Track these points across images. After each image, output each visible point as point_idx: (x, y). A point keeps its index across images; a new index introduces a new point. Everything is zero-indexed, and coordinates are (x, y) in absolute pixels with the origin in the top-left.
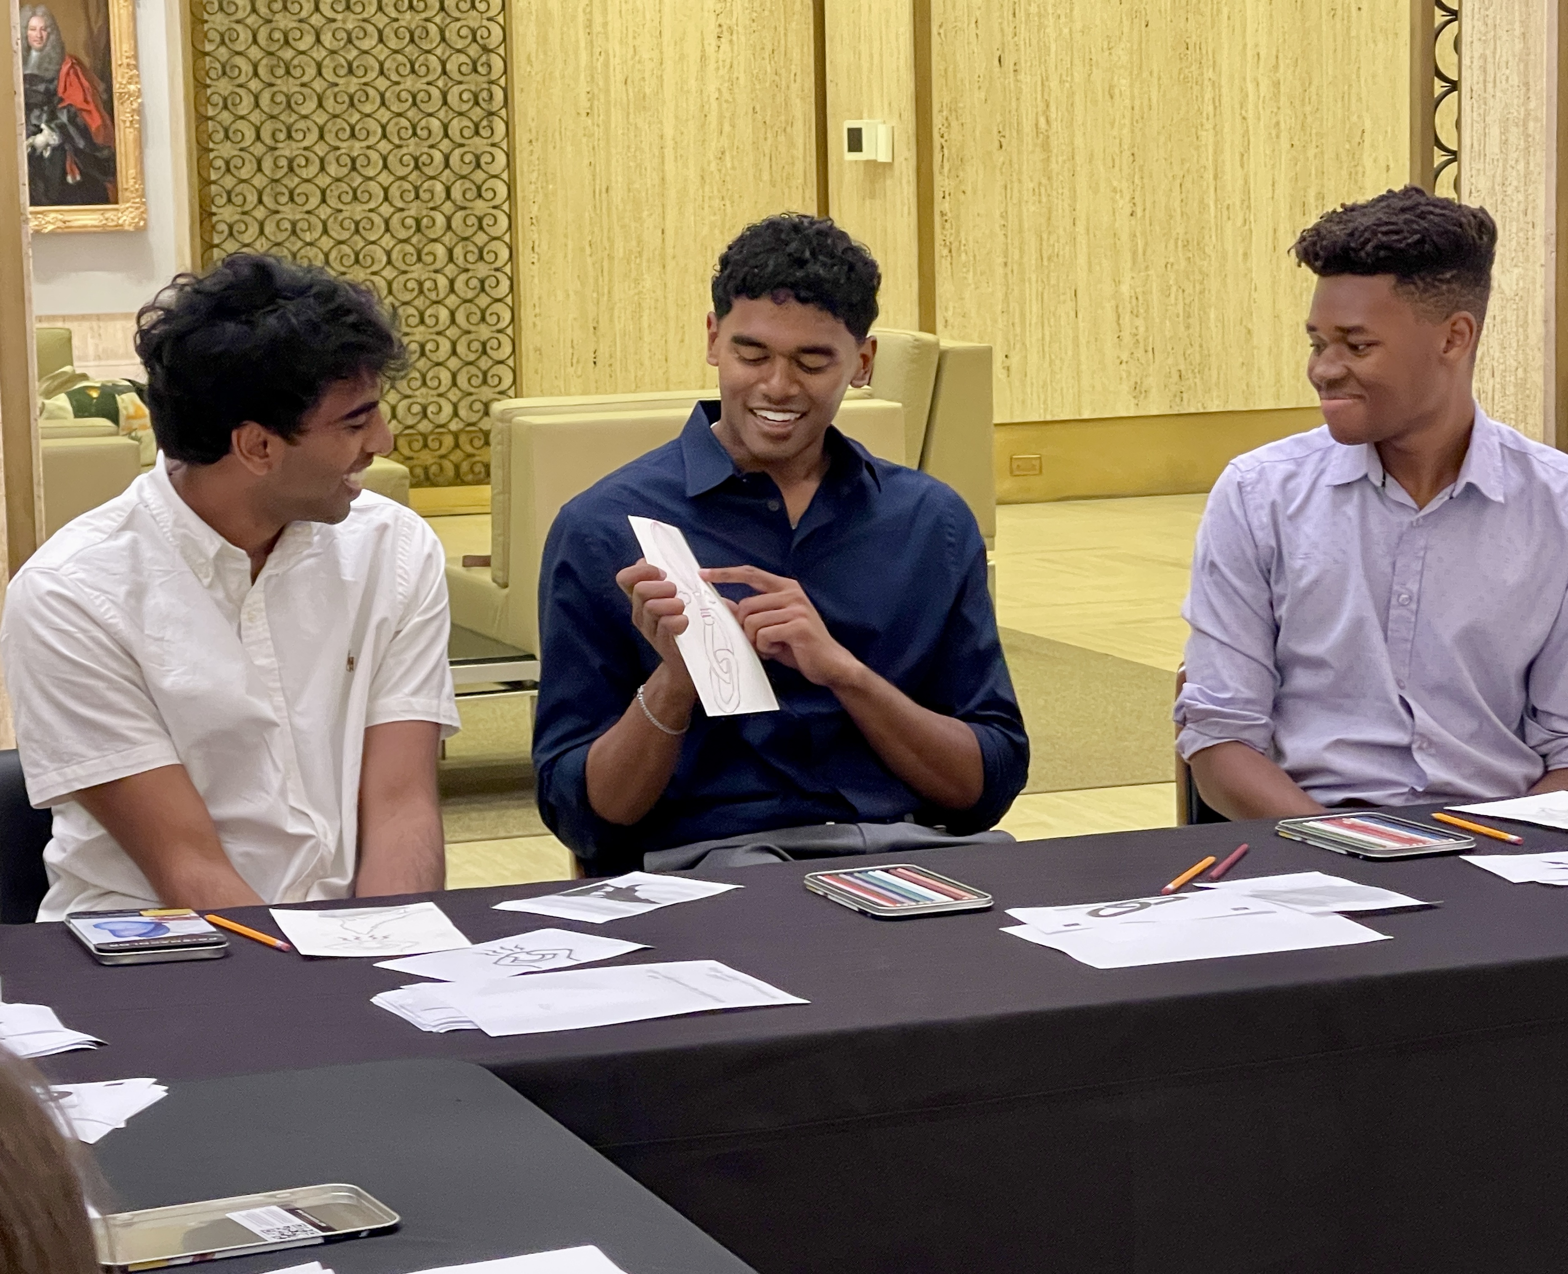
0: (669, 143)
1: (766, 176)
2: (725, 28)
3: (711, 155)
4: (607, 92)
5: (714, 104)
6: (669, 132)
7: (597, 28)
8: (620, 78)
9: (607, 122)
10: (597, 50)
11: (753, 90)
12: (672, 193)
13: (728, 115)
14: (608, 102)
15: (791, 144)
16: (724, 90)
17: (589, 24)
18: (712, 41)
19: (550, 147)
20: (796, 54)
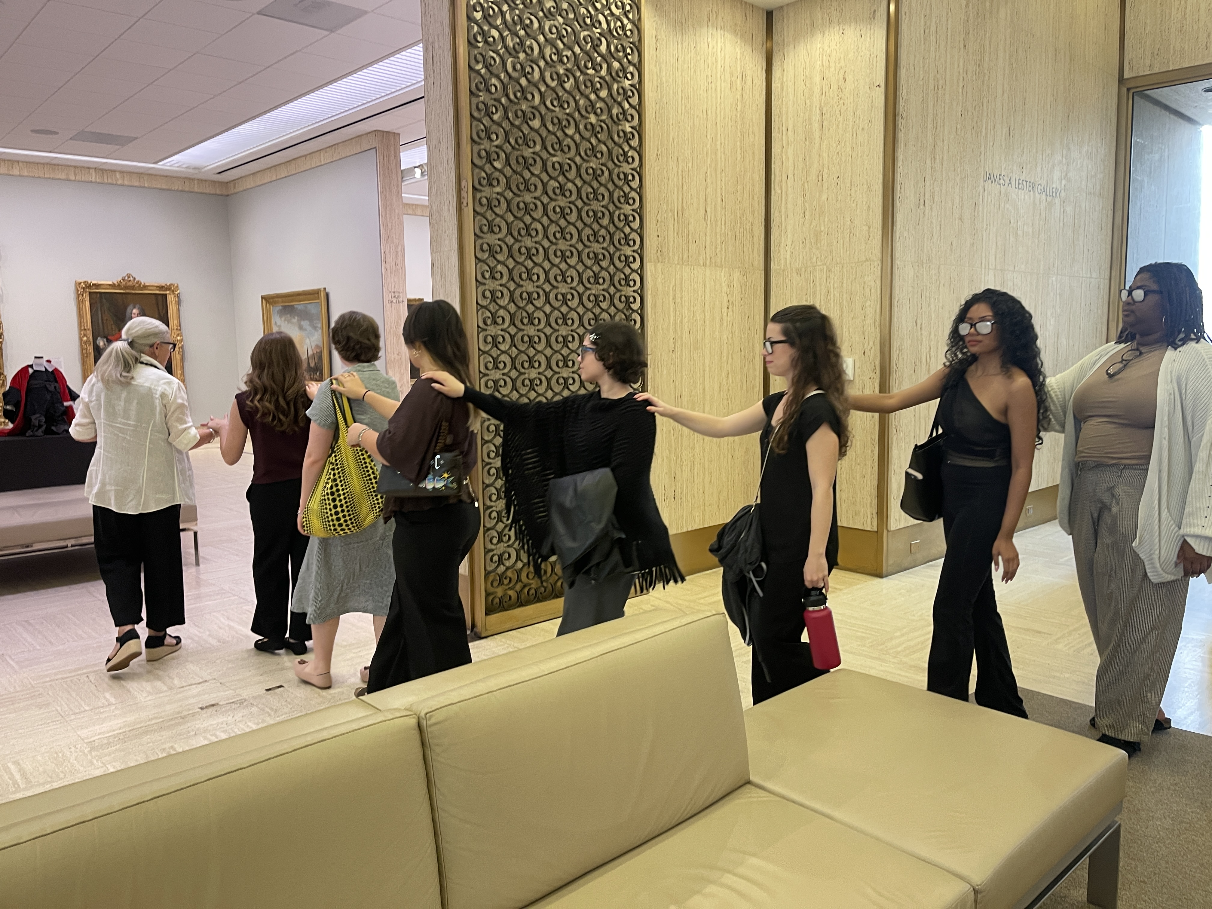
0: (707, 369)
1: (745, 387)
2: (730, 302)
3: (724, 375)
4: (682, 338)
5: (726, 346)
6: (707, 362)
7: (678, 300)
8: (687, 331)
9: (681, 355)
10: (678, 313)
11: (741, 338)
12: (708, 397)
13: (731, 352)
14: (682, 344)
15: (755, 369)
16: (730, 338)
17: (674, 298)
18: (725, 310)
19: (656, 371)
20: (757, 317)
